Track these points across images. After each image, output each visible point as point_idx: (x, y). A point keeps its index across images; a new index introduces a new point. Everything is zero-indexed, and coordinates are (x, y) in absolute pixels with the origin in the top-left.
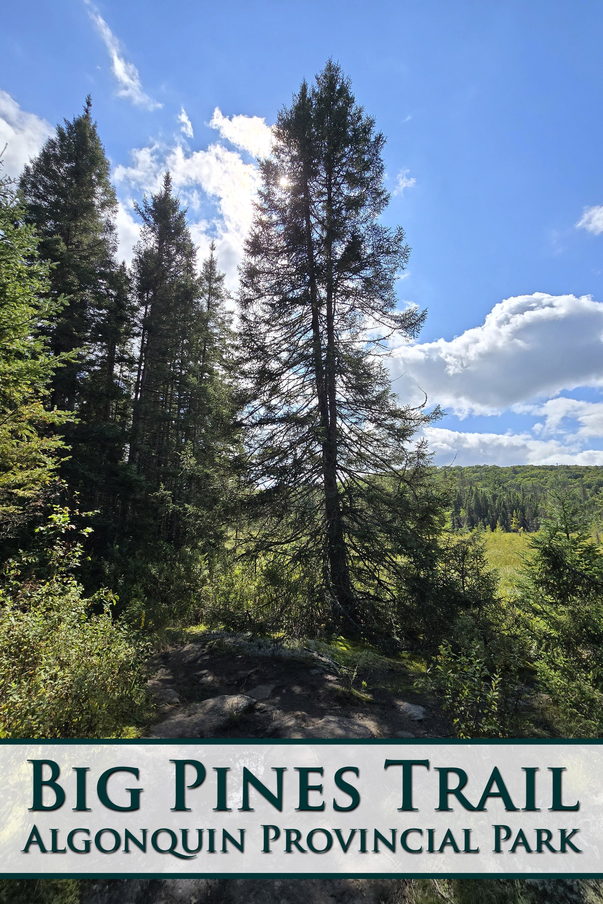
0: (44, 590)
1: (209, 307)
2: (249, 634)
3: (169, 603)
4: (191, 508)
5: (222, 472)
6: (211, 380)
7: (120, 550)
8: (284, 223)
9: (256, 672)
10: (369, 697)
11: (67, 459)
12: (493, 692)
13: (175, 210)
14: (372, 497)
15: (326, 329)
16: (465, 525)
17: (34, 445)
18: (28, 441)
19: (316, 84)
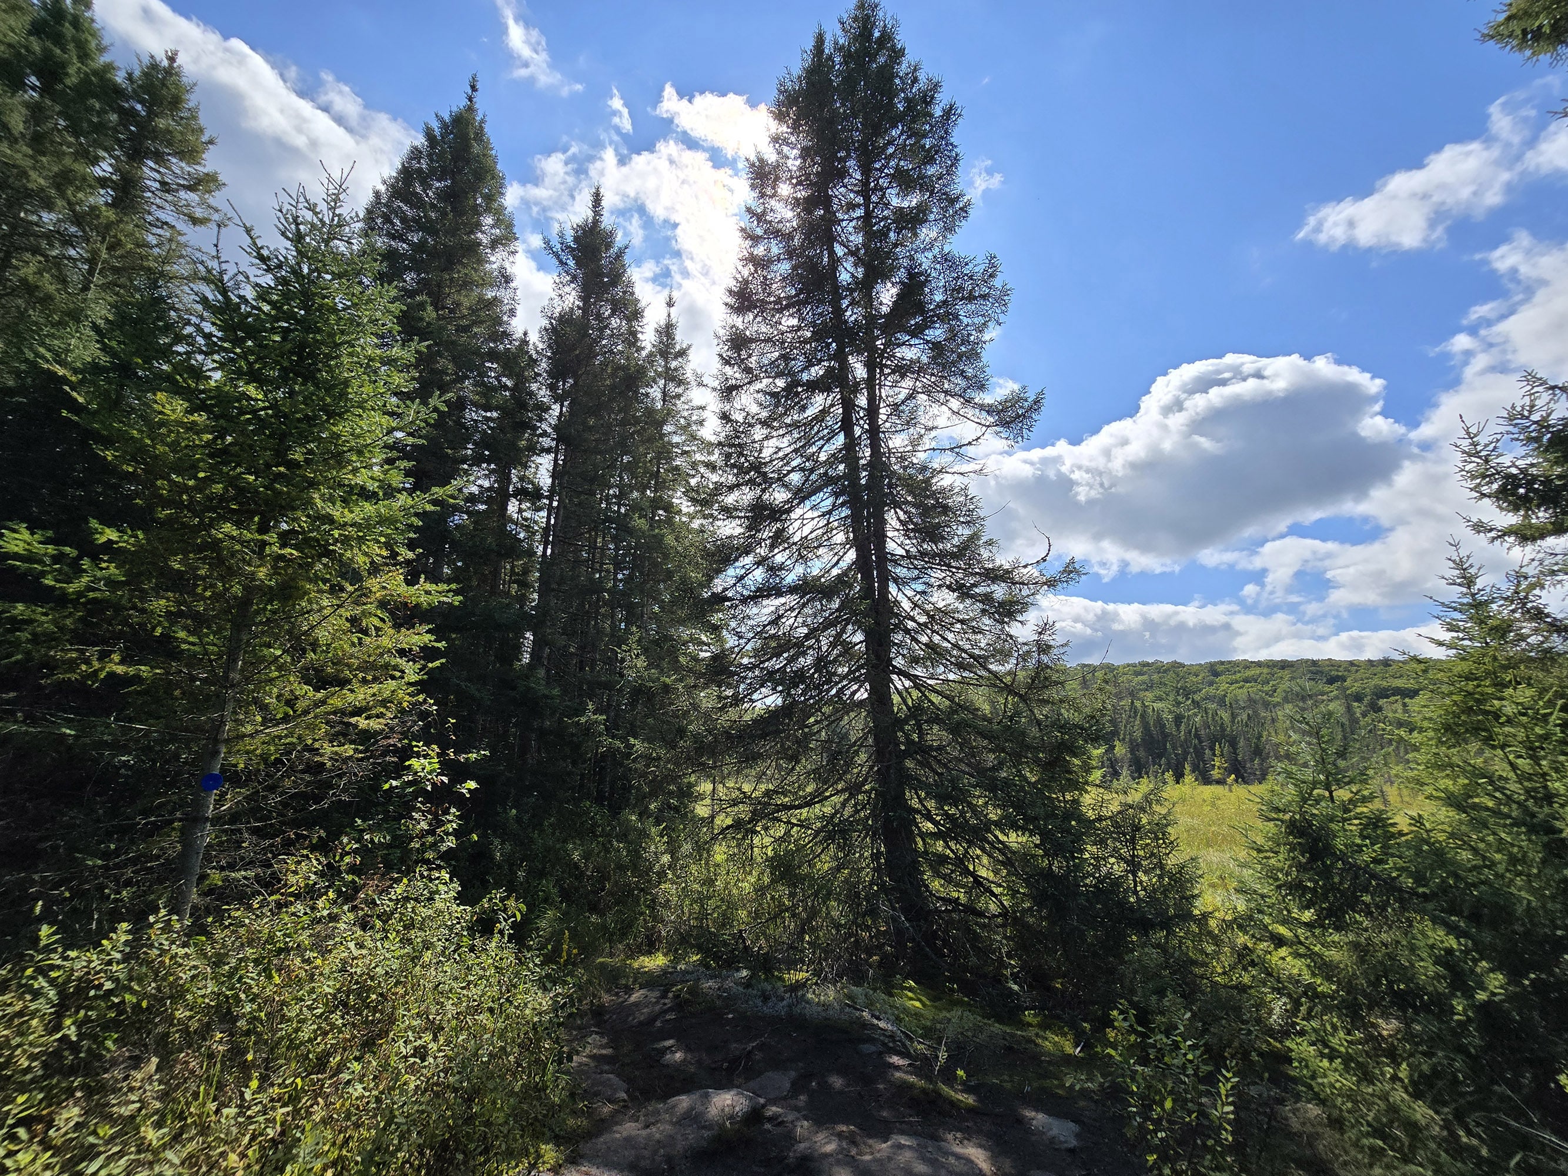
0: (399, 891)
1: (664, 401)
2: (745, 973)
3: (602, 914)
4: (638, 745)
5: (691, 681)
6: (669, 521)
7: (518, 819)
8: (790, 258)
9: (761, 1047)
10: (970, 1100)
11: (437, 663)
12: (1223, 1105)
13: (609, 246)
14: (958, 724)
15: (867, 431)
16: (1125, 772)
17: (386, 642)
18: (377, 636)
19: (839, 33)
